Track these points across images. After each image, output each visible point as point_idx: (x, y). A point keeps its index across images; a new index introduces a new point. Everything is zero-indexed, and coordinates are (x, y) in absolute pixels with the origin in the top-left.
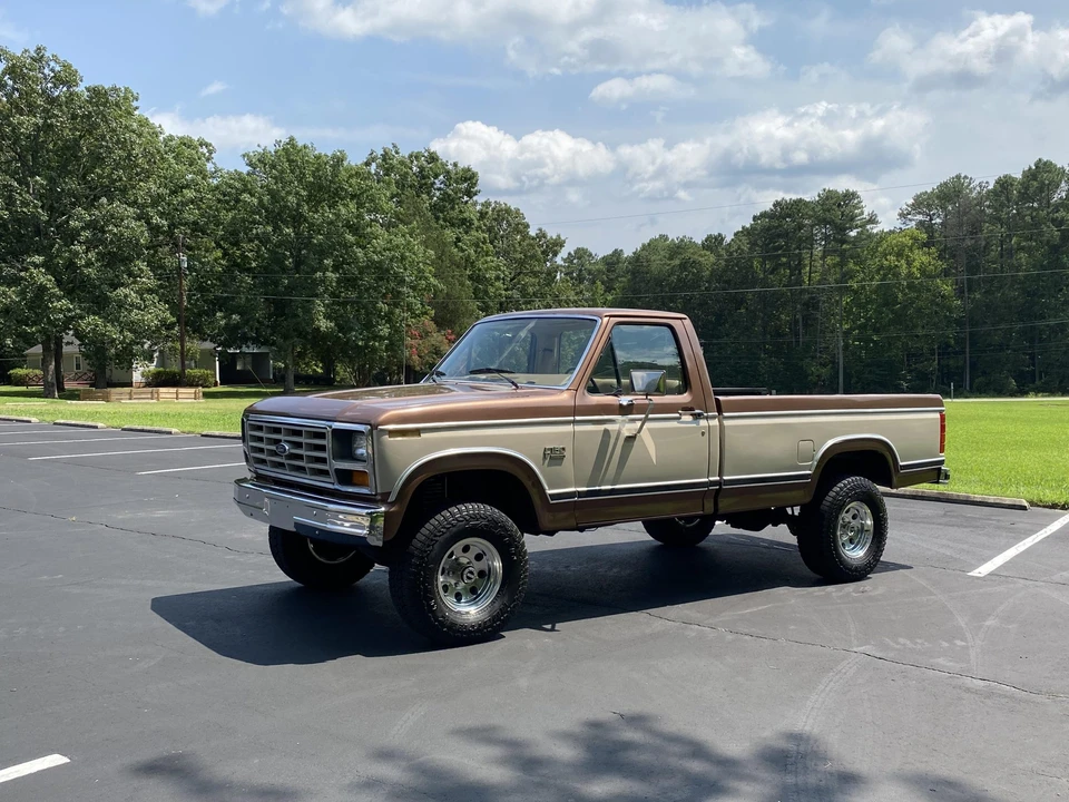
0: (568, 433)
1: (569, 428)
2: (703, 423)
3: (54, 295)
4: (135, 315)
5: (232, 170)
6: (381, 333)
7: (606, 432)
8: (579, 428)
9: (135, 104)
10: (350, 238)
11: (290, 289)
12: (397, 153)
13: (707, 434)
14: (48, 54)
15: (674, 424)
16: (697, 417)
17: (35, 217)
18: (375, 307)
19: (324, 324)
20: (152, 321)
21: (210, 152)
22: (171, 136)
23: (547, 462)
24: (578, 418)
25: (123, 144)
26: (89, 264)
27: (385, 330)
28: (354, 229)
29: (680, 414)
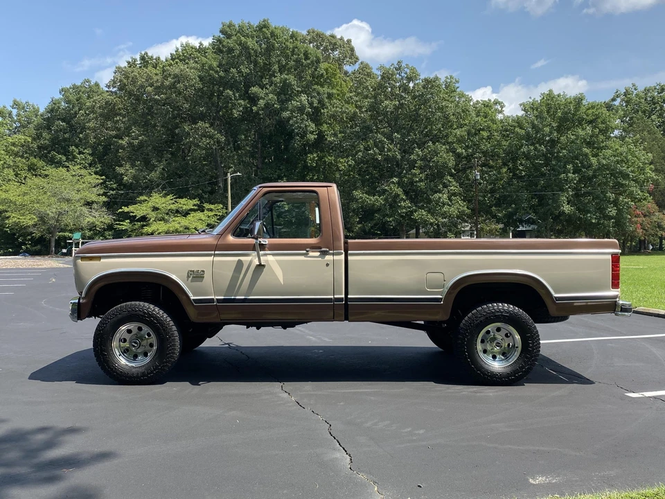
0: (210, 261)
1: (211, 258)
2: (328, 258)
3: (403, 199)
4: (446, 208)
5: (514, 115)
6: (611, 214)
7: (240, 261)
8: (217, 259)
9: (457, 85)
10: (586, 150)
11: (545, 188)
12: (636, 89)
13: (331, 266)
14: (403, 65)
15: (302, 258)
16: (324, 253)
17: (394, 157)
18: (605, 196)
19: (567, 208)
20: (454, 212)
21: (502, 107)
22: (477, 101)
23: (190, 279)
24: (216, 252)
25: (441, 109)
26: (421, 181)
27: (612, 212)
28: (589, 144)
29: (307, 251)
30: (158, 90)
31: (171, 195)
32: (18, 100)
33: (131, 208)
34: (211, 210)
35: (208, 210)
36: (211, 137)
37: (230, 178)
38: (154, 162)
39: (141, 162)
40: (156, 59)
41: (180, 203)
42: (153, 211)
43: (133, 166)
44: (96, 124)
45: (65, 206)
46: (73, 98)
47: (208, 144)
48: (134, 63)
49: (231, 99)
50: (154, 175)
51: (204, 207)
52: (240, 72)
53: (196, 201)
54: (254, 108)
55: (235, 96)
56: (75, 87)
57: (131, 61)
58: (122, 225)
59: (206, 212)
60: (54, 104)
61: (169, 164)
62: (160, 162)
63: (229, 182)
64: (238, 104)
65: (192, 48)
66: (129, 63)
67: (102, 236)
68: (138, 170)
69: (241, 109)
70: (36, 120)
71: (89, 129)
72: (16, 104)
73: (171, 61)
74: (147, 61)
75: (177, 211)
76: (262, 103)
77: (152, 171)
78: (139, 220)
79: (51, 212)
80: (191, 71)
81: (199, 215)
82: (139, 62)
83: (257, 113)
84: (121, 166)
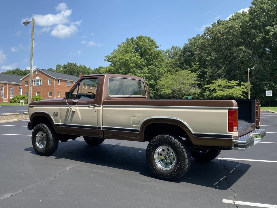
0: (60, 109)
7: (68, 109)
8: (62, 108)
13: (97, 112)
15: (87, 108)
23: (54, 116)
24: (62, 105)
29: (89, 105)
30: (223, 34)
31: (226, 80)
32: (173, 46)
33: (209, 86)
34: (244, 85)
35: (243, 85)
36: (245, 52)
37: (249, 70)
38: (221, 65)
39: (215, 66)
40: (224, 21)
41: (230, 83)
42: (218, 86)
43: (212, 68)
44: (199, 52)
45: (182, 86)
46: (192, 42)
47: (244, 55)
48: (214, 25)
49: (255, 34)
50: (220, 71)
51: (241, 84)
52: (260, 21)
53: (238, 82)
54: (267, 37)
55: (257, 33)
56: (194, 38)
57: (213, 24)
58: (206, 93)
59: (242, 86)
60: (186, 46)
61: (227, 66)
62: (223, 65)
63: (249, 72)
64: (259, 35)
65: (239, 14)
66: (212, 25)
67: (203, 97)
68: (213, 69)
69: (260, 37)
70: (179, 53)
71: (196, 54)
72: (173, 48)
73: (229, 21)
74: (220, 23)
75: (229, 86)
76: (271, 33)
77: (219, 70)
78: (212, 91)
79: (177, 88)
80: (236, 24)
81: (239, 88)
82: (217, 24)
83: (269, 38)
84: (207, 68)
